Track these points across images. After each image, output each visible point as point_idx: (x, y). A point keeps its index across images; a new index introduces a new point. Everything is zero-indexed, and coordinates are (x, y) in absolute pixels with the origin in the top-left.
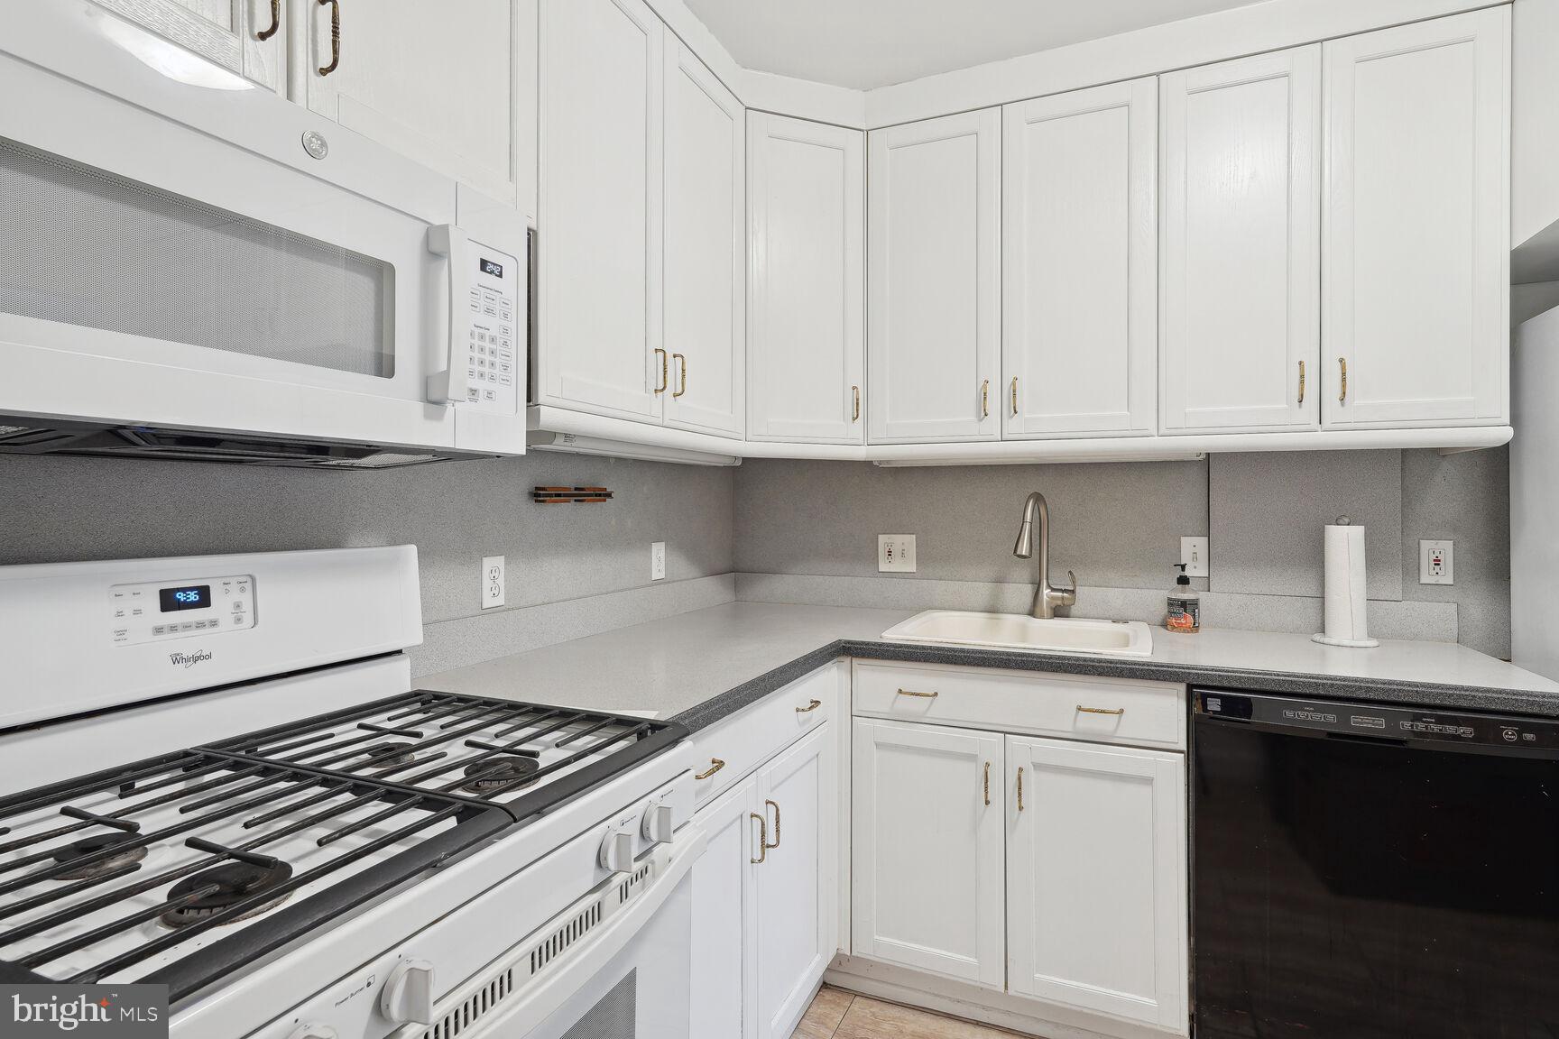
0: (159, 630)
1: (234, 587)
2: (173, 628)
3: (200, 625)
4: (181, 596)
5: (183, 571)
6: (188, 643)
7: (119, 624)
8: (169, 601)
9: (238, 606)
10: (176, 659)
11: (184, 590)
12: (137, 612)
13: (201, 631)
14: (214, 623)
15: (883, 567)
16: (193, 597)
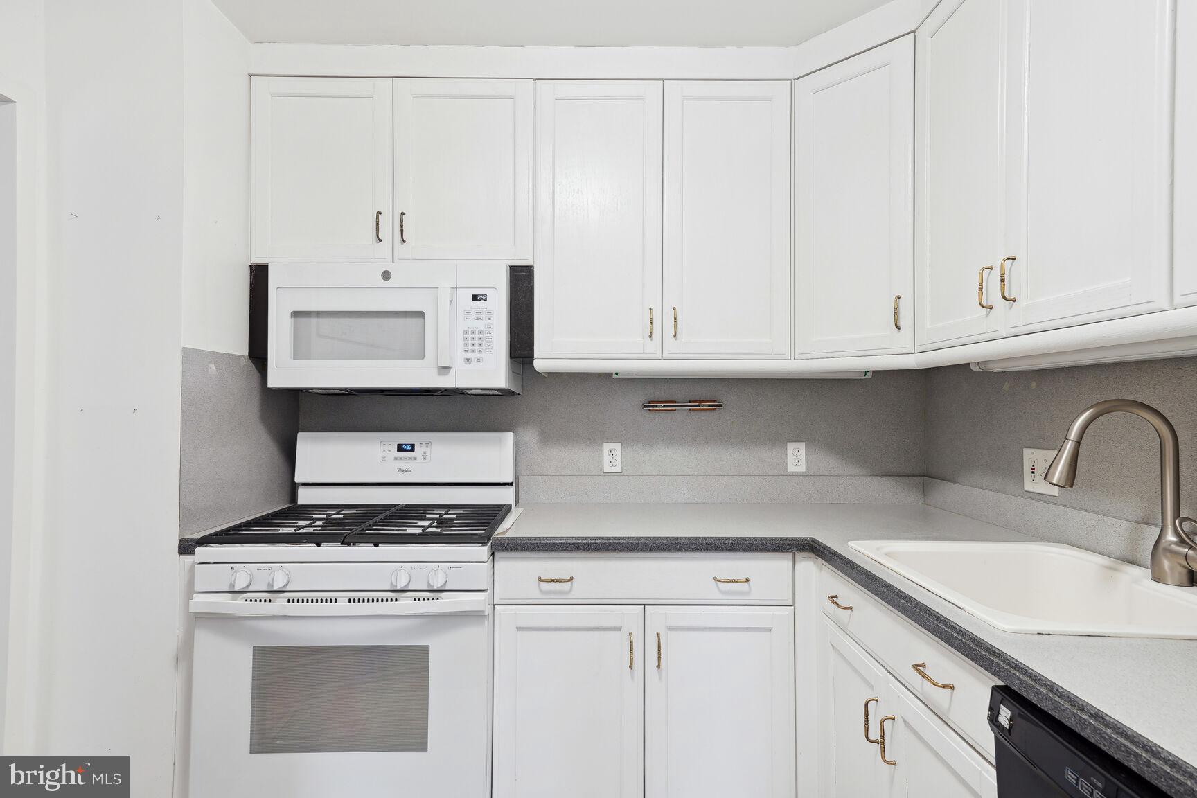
0: (396, 459)
1: (424, 446)
2: (401, 459)
3: (410, 459)
4: (404, 447)
5: (406, 438)
6: (404, 465)
7: (383, 454)
8: (400, 448)
9: (425, 453)
10: (400, 470)
11: (406, 445)
12: (390, 451)
13: (410, 461)
14: (415, 459)
15: (1029, 486)
16: (409, 448)
